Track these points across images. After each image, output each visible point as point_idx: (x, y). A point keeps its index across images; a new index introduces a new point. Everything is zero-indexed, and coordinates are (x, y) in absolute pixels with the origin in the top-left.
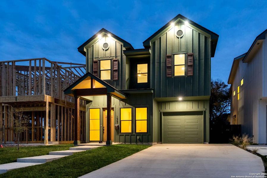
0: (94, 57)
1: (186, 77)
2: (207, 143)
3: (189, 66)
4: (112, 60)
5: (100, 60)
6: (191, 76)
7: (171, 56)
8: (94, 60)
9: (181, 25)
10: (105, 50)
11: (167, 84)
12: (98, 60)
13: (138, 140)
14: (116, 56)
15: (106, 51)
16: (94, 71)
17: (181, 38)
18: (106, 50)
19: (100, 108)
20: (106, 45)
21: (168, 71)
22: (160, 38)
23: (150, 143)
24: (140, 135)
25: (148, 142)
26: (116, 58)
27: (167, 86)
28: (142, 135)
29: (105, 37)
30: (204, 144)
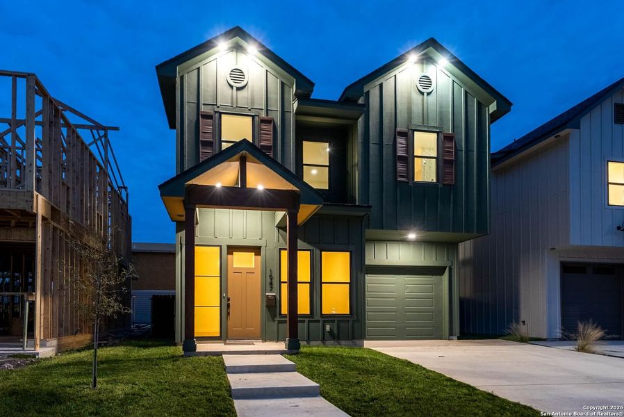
0: (202, 102)
1: (441, 186)
2: (455, 338)
3: (446, 162)
4: (257, 118)
5: (221, 113)
6: (450, 185)
7: (407, 133)
8: (203, 109)
9: (427, 64)
10: (235, 88)
11: (398, 199)
12: (216, 112)
13: (327, 334)
14: (267, 110)
15: (239, 92)
16: (202, 141)
17: (429, 94)
18: (238, 89)
19: (220, 246)
20: (237, 73)
21: (400, 167)
22: (381, 85)
23: (358, 342)
24: (333, 321)
25: (353, 338)
26: (267, 115)
27: (399, 203)
28: (338, 321)
29: (234, 53)
30: (449, 340)
